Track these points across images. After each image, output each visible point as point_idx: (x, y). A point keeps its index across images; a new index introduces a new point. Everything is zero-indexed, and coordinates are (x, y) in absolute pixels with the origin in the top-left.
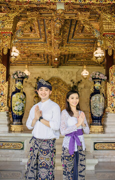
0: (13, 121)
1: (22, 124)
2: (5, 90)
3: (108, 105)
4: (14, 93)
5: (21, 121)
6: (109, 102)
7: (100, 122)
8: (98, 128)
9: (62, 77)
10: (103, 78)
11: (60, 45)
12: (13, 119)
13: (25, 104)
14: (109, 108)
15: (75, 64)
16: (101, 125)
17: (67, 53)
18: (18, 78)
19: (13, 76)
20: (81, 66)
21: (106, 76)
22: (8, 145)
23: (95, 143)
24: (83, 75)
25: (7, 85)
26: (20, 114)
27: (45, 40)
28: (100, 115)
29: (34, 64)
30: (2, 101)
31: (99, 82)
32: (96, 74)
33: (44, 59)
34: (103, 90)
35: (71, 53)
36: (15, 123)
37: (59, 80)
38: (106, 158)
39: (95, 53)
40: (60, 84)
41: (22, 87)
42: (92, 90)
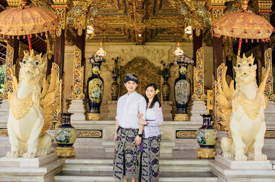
0: (90, 109)
1: (99, 112)
2: (80, 76)
3: (195, 92)
4: (90, 79)
5: (99, 109)
6: (195, 89)
7: (186, 110)
8: (183, 116)
9: (149, 57)
10: (188, 62)
11: (143, 19)
12: (90, 107)
13: (103, 90)
14: (195, 95)
15: (167, 40)
16: (187, 113)
17: (153, 27)
18: (95, 62)
19: (89, 60)
20: (174, 41)
21: (193, 59)
22: (86, 133)
23: (177, 131)
24: (176, 54)
25: (83, 70)
26: (98, 101)
27: (126, 12)
28: (185, 103)
29: (111, 39)
30: (78, 88)
31: (184, 66)
32: (181, 58)
33: (125, 33)
34: (189, 75)
35: (158, 27)
36: (92, 111)
37: (144, 61)
38: (188, 146)
39: (186, 30)
40: (146, 67)
41: (99, 72)
42: (177, 75)
